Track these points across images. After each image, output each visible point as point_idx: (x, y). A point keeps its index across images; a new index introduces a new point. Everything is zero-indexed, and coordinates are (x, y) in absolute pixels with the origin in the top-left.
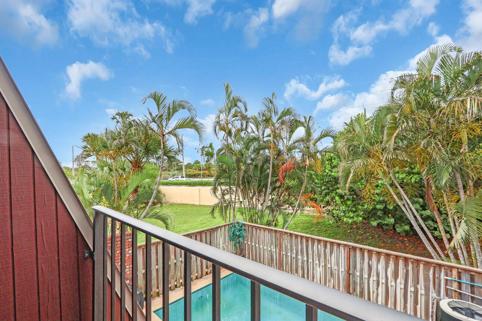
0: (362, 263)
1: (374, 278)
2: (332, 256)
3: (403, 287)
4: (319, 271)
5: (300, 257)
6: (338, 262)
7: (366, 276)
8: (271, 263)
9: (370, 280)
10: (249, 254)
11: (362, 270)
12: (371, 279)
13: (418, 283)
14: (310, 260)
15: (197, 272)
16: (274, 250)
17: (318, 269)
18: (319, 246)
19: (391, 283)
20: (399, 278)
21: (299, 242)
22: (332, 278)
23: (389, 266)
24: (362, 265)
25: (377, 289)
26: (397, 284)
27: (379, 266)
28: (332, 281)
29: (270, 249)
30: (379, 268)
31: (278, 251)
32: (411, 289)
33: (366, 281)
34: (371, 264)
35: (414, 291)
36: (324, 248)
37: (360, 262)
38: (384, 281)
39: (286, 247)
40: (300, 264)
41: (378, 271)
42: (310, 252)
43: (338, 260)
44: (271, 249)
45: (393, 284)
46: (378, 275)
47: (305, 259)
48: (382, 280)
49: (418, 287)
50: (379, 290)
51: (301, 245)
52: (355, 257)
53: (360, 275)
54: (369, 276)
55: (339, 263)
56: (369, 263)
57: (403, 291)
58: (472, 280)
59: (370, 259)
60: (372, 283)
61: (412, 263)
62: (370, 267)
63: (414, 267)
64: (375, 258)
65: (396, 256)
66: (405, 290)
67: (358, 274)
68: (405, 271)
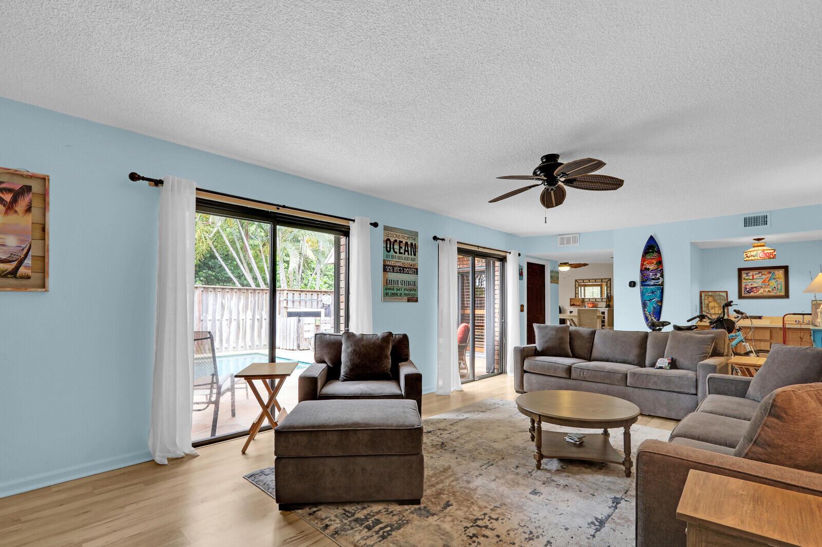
0: (215, 305)
1: (226, 316)
3: (251, 317)
7: (218, 317)
11: (214, 312)
12: (224, 319)
13: (263, 309)
19: (242, 316)
20: (249, 309)
23: (240, 300)
24: (215, 307)
25: (229, 328)
26: (247, 316)
27: (232, 303)
30: (232, 305)
32: (257, 317)
33: (218, 323)
34: (224, 303)
37: (213, 304)
38: (236, 318)
41: (231, 309)
45: (244, 317)
46: (231, 313)
48: (234, 316)
50: (231, 328)
52: (207, 299)
54: (222, 316)
56: (222, 302)
57: (251, 321)
58: (293, 298)
59: (223, 297)
60: (225, 323)
61: (258, 293)
62: (223, 306)
63: (260, 296)
64: (228, 296)
65: (247, 289)
66: (253, 320)
67: (210, 317)
68: (253, 302)
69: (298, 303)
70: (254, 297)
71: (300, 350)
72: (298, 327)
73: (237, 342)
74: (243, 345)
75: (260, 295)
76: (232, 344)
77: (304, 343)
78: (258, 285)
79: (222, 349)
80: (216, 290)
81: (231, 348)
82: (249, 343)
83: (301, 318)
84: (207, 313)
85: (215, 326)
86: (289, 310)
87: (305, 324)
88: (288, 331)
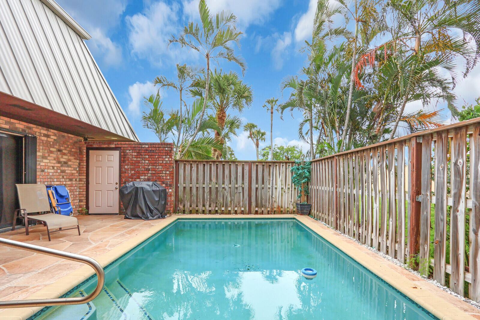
15: (243, 207)
16: (333, 189)
44: (330, 188)
56: (456, 164)
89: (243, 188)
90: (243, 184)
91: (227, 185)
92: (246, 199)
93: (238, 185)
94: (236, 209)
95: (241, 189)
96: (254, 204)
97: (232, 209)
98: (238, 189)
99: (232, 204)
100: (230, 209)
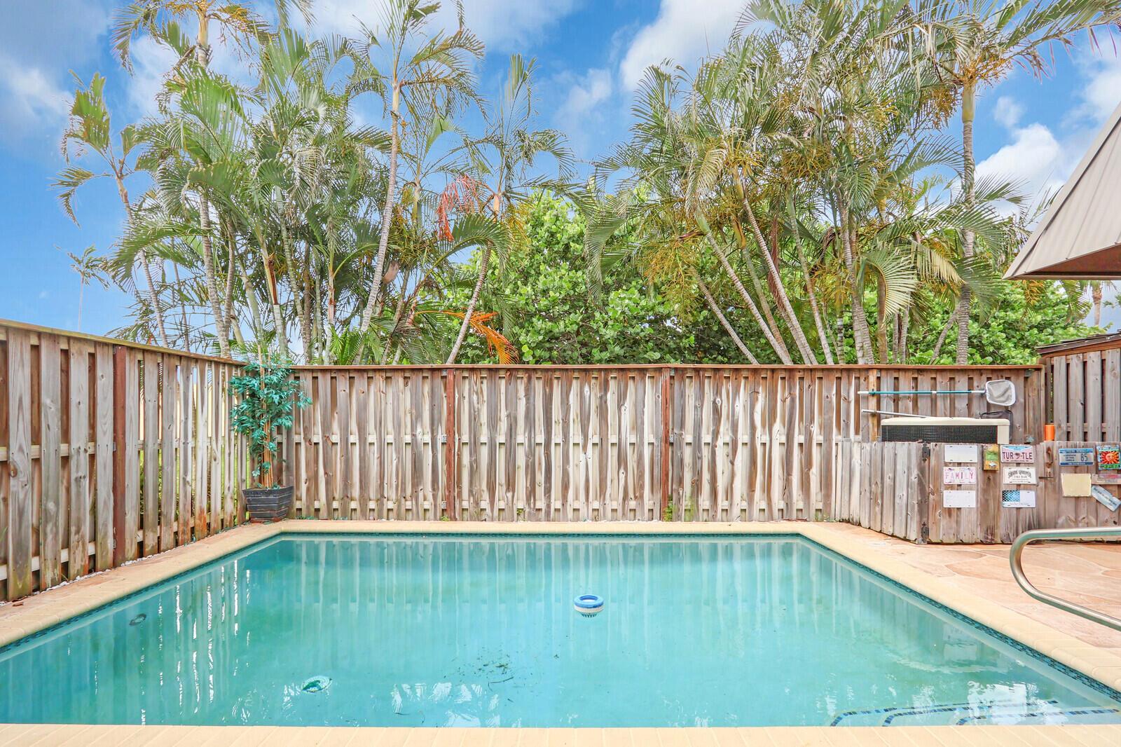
0: (699, 408)
1: (725, 436)
2: (623, 408)
3: (783, 439)
4: (582, 463)
5: (521, 437)
6: (639, 421)
7: (706, 438)
8: (415, 485)
9: (717, 444)
10: (313, 479)
11: (698, 426)
12: (720, 443)
13: (811, 421)
14: (557, 437)
15: (94, 539)
16: (428, 439)
17: (582, 456)
18: (586, 389)
19: (761, 437)
20: (778, 420)
21: (522, 393)
22: (622, 470)
23: (757, 399)
24: (699, 413)
25: (732, 463)
26: (774, 437)
27: (737, 403)
28: (622, 476)
29: (408, 439)
30: (737, 409)
31: (441, 437)
32: (799, 438)
33: (706, 452)
34: (719, 405)
35: (806, 439)
36: (600, 392)
37: (696, 407)
38: (746, 439)
39: (474, 418)
40: (521, 461)
41: (736, 418)
42: (556, 413)
43: (639, 416)
44: (414, 435)
45: (766, 439)
46: (735, 428)
47: (540, 438)
48: (743, 437)
49: (812, 429)
50: (735, 463)
51: (528, 400)
52: (683, 395)
53: (694, 437)
54: (716, 434)
55: (643, 423)
56: (714, 402)
57: (784, 449)
58: (896, 388)
59: (718, 392)
60: (721, 452)
61: (802, 379)
62: (717, 411)
63: (806, 386)
64: (728, 387)
65: (773, 370)
66: (788, 444)
67: (689, 438)
68: (788, 401)
69: (910, 404)
70: (790, 389)
71: (930, 543)
72: (922, 470)
73: (750, 500)
74: (763, 505)
75: (806, 383)
76: (739, 502)
77: (944, 522)
78: (798, 359)
79: (716, 512)
80: (701, 373)
81: (736, 511)
82: (778, 503)
83: (931, 445)
84: (682, 426)
85: (700, 458)
86: (885, 422)
87: (946, 464)
88: (888, 482)
89: (93, 457)
90: (93, 438)
91: (21, 449)
92: (105, 503)
93: (74, 445)
94: (64, 555)
95: (84, 460)
96: (131, 519)
97: (49, 563)
98: (73, 463)
99: (50, 537)
100: (35, 563)
